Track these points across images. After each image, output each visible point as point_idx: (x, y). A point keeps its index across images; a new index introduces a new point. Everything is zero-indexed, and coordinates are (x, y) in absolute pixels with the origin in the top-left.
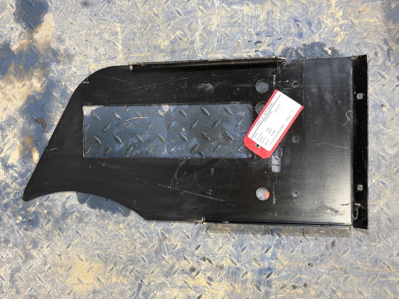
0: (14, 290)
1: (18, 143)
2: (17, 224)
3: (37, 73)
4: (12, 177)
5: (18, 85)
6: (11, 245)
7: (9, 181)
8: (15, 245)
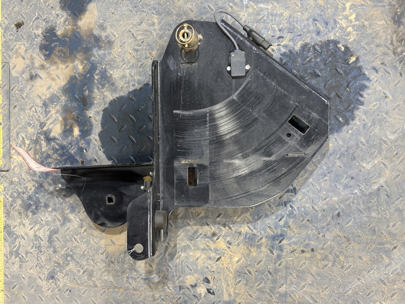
0: (52, 249)
1: (60, 119)
2: (57, 191)
3: (80, 56)
4: (53, 148)
5: (62, 66)
6: (50, 209)
7: (51, 152)
8: (54, 210)
